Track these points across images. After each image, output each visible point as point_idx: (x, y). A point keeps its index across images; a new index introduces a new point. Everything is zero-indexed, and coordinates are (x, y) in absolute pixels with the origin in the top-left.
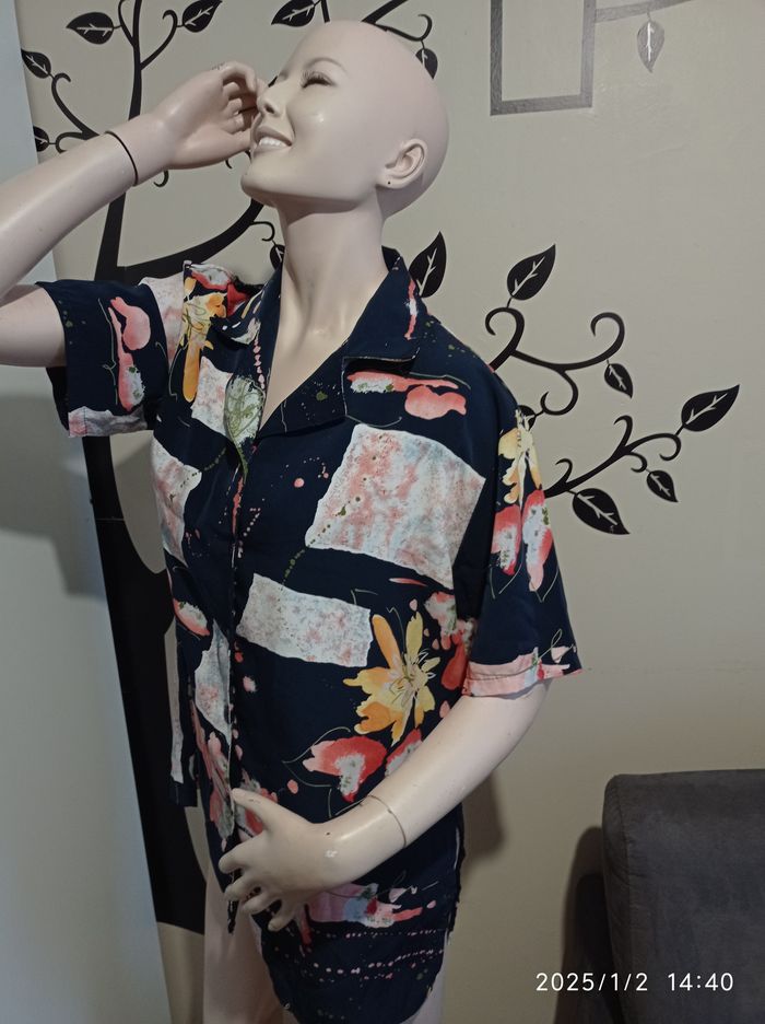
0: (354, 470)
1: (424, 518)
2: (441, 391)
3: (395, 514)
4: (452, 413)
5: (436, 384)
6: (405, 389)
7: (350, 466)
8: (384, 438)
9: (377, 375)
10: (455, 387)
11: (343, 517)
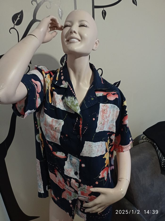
0: (101, 114)
1: (112, 120)
2: (114, 94)
3: (108, 120)
4: (116, 98)
5: (113, 93)
6: (106, 94)
7: (100, 113)
8: (105, 106)
9: (100, 92)
10: (116, 93)
11: (101, 124)
